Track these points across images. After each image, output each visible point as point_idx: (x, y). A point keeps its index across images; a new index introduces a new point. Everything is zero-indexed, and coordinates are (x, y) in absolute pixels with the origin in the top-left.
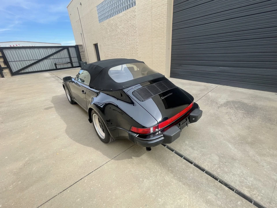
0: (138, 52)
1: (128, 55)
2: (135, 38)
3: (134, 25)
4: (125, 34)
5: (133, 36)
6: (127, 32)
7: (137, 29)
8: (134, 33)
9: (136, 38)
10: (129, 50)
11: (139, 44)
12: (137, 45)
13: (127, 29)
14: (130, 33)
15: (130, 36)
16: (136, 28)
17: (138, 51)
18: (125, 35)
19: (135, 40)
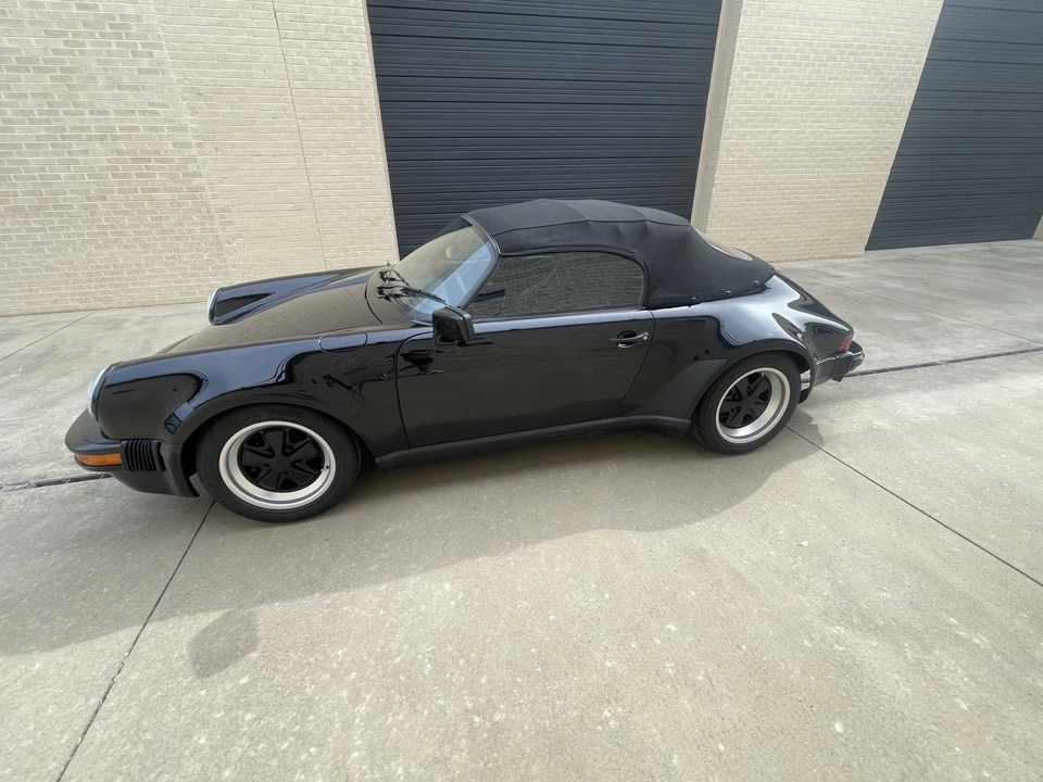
0: (196, 181)
1: (104, 198)
2: (150, 105)
3: (126, 27)
4: (29, 60)
5: (137, 88)
6: (55, 52)
7: (162, 54)
8: (141, 71)
9: (167, 106)
10: (108, 169)
11: (196, 138)
12: (189, 145)
13: (49, 33)
14: (94, 64)
15: (101, 82)
16: (161, 47)
17: (198, 175)
18: (39, 70)
19: (157, 113)
